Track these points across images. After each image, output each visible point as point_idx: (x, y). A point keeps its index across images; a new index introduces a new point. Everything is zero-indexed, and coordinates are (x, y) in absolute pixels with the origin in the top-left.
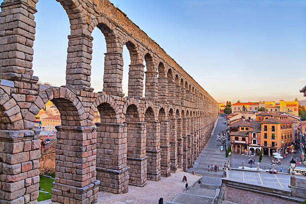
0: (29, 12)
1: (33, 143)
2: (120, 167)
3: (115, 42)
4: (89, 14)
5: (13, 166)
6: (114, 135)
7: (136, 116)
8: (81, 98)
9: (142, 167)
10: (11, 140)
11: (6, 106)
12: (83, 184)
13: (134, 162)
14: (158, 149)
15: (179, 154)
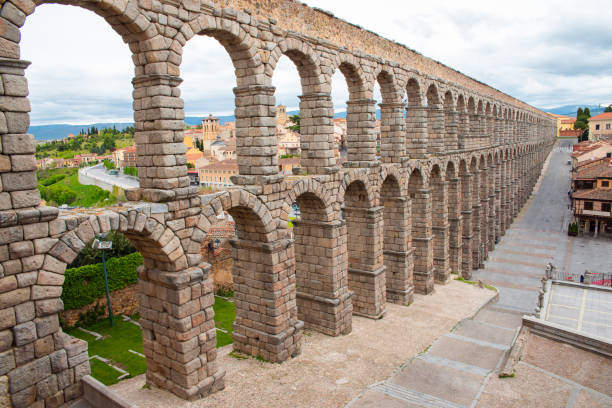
0: (171, 86)
1: (202, 286)
2: (336, 293)
3: (315, 76)
4: (263, 43)
5: (182, 321)
6: (324, 242)
8: (264, 198)
9: (377, 286)
10: (174, 289)
11: (163, 241)
13: (362, 278)
14: (408, 248)
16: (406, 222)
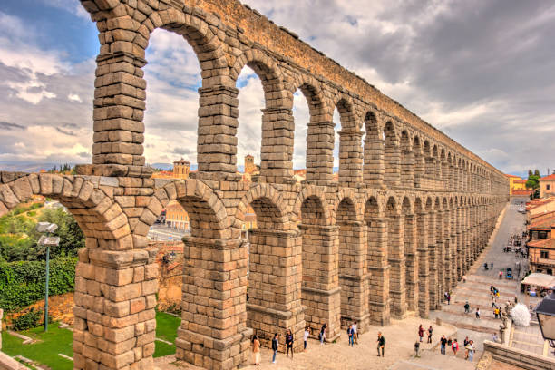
0: (135, 66)
1: (146, 270)
2: (289, 306)
3: (278, 90)
4: (230, 49)
5: (118, 305)
6: (278, 251)
7: (320, 215)
8: (221, 194)
9: (331, 307)
10: (114, 267)
11: (108, 215)
12: (224, 334)
13: (317, 298)
14: (363, 273)
15: (409, 283)
16: (362, 246)
